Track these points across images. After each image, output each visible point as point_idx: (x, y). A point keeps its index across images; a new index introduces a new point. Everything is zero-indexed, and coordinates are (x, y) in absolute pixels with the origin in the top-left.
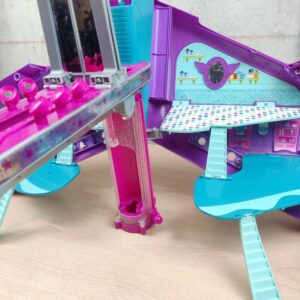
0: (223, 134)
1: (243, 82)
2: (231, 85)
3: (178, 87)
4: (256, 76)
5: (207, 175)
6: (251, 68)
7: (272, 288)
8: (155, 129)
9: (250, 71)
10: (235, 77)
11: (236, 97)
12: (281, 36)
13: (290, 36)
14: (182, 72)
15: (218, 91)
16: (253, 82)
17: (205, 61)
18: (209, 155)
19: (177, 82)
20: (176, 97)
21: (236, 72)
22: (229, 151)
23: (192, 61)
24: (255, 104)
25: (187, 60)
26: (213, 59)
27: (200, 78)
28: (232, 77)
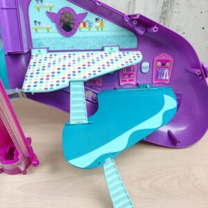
0: (81, 86)
1: (92, 30)
2: (81, 32)
3: (34, 36)
4: (102, 24)
6: (97, 17)
8: (17, 90)
9: (97, 20)
10: (85, 25)
11: (86, 43)
14: (35, 22)
15: (71, 39)
16: (100, 29)
19: (32, 31)
20: (34, 46)
21: (85, 20)
22: (86, 90)
23: (43, 11)
24: (102, 50)
25: (38, 9)
26: (63, 9)
27: (53, 26)
28: (82, 25)
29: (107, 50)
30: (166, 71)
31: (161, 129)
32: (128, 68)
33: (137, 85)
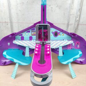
0: (61, 48)
1: (61, 36)
2: (59, 36)
5: (59, 56)
6: (62, 33)
7: (75, 75)
12: (64, 24)
13: (66, 24)
16: (63, 36)
17: (54, 32)
18: (59, 52)
21: (60, 34)
24: (63, 40)
27: (53, 35)
29: (65, 40)
30: (78, 45)
31: (77, 59)
32: (69, 45)
33: (72, 49)
